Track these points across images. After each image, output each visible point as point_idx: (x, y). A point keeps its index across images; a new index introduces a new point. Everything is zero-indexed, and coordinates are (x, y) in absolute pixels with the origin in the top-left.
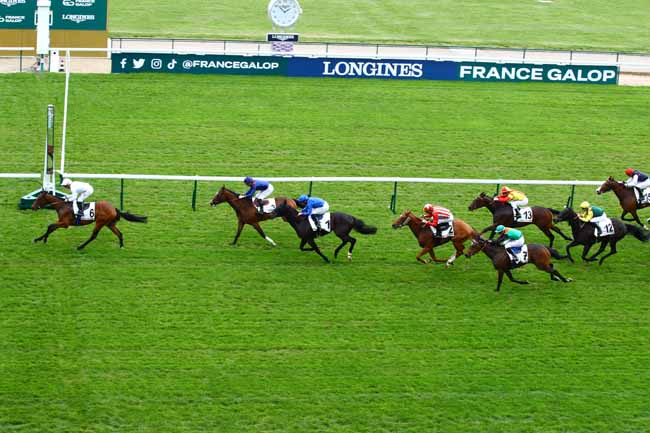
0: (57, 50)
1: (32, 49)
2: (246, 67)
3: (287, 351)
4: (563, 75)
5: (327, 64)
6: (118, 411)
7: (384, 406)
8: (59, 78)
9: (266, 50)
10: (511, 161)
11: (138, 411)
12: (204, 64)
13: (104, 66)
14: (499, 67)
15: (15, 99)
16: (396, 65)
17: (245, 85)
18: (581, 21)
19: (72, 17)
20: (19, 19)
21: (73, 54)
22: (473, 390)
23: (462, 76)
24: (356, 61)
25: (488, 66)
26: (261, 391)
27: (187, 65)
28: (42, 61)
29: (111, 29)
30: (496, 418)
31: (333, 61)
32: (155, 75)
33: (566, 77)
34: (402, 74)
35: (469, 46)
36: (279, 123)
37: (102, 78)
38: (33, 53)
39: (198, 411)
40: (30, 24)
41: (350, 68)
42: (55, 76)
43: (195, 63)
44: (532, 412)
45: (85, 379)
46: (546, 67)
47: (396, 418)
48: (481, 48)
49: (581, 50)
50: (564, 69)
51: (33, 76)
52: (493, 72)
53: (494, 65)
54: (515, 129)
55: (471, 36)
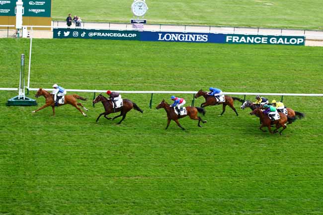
0: (26, 27)
1: (14, 26)
2: (120, 36)
3: (140, 178)
4: (277, 41)
5: (160, 35)
6: (55, 206)
7: (188, 205)
8: (27, 41)
9: (130, 28)
10: (251, 83)
11: (66, 207)
12: (99, 34)
13: (50, 35)
14: (246, 37)
15: (5, 51)
16: (194, 35)
17: (120, 45)
18: (286, 14)
19: (34, 10)
20: (7, 11)
21: (34, 29)
22: (232, 197)
23: (227, 41)
24: (175, 33)
25: (240, 36)
26: (127, 197)
27: (91, 35)
28: (19, 32)
29: (53, 17)
30: (244, 212)
31: (164, 33)
32: (75, 39)
33: (279, 42)
34: (197, 40)
35: (230, 26)
36: (136, 64)
37: (48, 41)
38: (14, 28)
39: (95, 207)
40: (12, 13)
41: (172, 37)
42: (25, 39)
43: (95, 34)
44: (261, 208)
45: (39, 191)
46: (269, 37)
47: (194, 211)
48: (237, 27)
49: (286, 28)
50: (278, 38)
51: (14, 40)
52: (243, 39)
53: (243, 35)
54: (254, 68)
55: (231, 21)
